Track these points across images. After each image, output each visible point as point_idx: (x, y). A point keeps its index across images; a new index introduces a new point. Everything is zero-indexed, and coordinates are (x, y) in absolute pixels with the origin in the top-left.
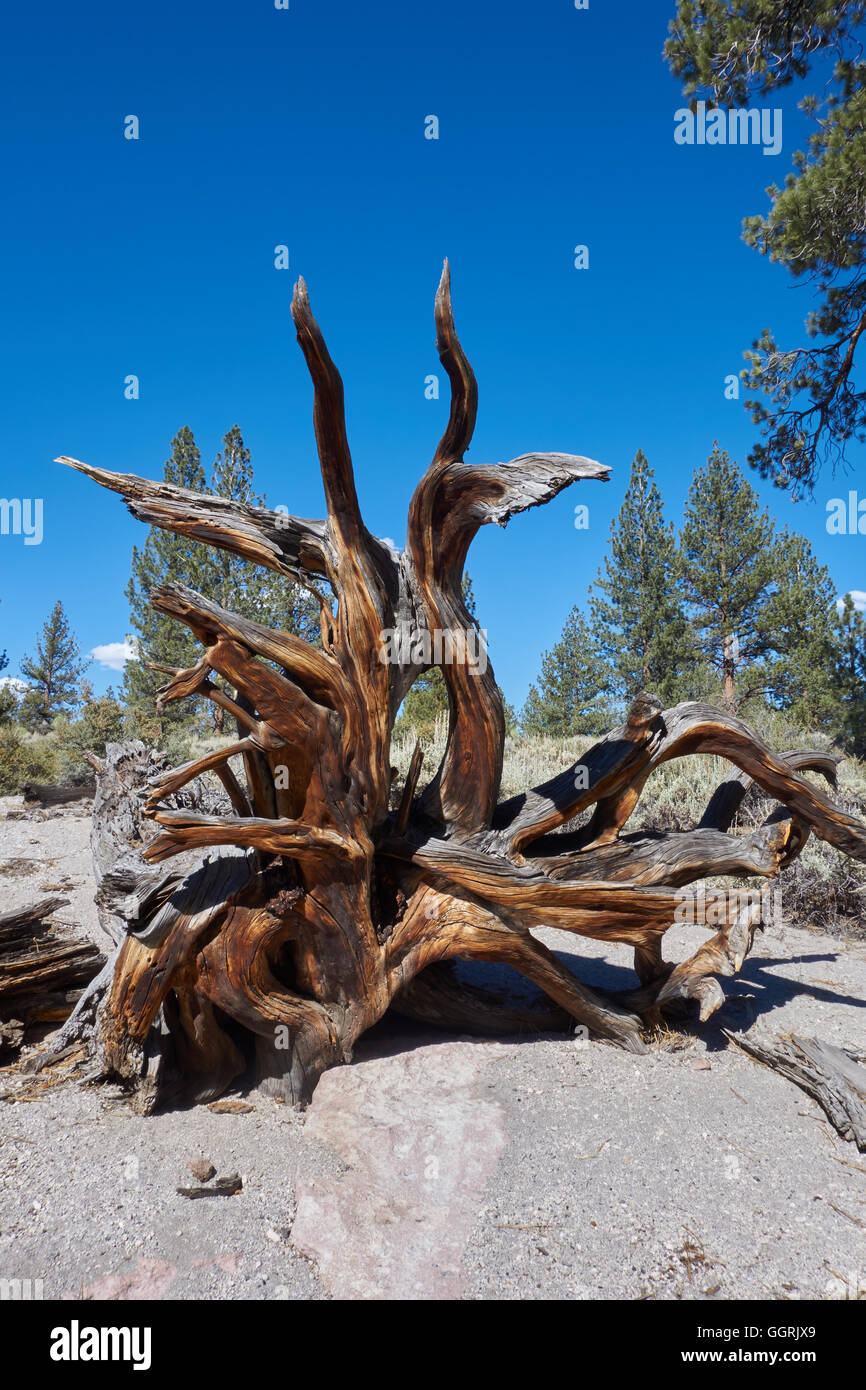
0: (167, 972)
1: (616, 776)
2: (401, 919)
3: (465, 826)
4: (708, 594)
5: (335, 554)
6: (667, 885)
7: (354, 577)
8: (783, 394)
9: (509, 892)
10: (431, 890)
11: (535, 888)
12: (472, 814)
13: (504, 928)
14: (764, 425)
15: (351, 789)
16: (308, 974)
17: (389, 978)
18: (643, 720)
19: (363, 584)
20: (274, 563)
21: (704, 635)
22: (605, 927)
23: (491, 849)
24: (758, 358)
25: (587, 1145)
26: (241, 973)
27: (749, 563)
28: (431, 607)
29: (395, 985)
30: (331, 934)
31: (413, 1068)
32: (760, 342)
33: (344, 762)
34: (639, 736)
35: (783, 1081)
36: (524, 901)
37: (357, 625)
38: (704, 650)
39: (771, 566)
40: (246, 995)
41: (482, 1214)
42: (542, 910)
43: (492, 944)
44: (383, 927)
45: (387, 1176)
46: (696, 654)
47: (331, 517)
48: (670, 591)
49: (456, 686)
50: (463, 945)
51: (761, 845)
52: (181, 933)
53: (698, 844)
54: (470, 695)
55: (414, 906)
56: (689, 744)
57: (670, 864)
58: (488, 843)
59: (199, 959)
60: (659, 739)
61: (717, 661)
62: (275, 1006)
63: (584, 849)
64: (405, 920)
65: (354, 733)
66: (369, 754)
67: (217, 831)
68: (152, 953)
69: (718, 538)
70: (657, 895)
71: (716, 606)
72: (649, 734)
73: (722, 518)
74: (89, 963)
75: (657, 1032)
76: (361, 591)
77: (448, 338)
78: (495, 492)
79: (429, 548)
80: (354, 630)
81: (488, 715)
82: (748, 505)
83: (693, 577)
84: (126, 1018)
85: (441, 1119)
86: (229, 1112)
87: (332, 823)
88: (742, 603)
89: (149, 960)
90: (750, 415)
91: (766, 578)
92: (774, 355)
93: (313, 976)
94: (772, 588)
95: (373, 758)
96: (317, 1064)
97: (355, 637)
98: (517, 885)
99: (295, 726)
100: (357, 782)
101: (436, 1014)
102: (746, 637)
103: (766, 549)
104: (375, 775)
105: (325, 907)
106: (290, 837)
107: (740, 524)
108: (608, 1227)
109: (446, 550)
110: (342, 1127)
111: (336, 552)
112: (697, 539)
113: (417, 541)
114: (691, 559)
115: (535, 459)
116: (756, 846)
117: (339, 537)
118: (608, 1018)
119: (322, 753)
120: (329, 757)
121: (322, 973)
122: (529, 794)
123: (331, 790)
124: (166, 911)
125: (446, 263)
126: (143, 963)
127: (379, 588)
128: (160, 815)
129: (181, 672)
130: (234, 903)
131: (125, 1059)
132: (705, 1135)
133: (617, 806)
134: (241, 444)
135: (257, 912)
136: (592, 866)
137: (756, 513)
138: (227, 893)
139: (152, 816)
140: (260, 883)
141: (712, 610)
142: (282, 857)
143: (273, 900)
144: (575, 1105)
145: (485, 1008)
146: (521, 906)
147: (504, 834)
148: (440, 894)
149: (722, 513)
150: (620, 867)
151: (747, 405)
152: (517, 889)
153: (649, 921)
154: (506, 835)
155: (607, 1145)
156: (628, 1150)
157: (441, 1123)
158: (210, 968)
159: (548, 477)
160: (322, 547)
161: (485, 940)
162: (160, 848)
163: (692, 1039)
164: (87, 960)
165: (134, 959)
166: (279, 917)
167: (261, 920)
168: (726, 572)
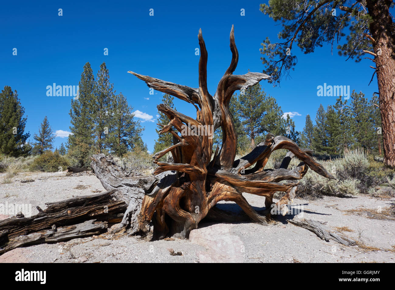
0: (157, 204)
1: (263, 154)
2: (211, 191)
3: (226, 167)
4: (247, 114)
5: (201, 97)
6: (274, 182)
7: (206, 103)
8: (272, 56)
9: (239, 183)
10: (219, 183)
11: (245, 182)
12: (228, 164)
13: (237, 193)
14: (266, 64)
15: (203, 156)
16: (188, 205)
17: (208, 206)
18: (270, 140)
19: (208, 104)
20: (186, 99)
21: (246, 127)
22: (261, 192)
23: (233, 172)
24: (265, 45)
25: (263, 243)
26: (175, 204)
27: (259, 105)
28: (223, 111)
29: (210, 207)
30: (196, 194)
31: (213, 229)
32: (266, 41)
33: (202, 149)
34: (269, 144)
35: (304, 229)
36: (242, 185)
37: (207, 115)
38: (245, 131)
39: (265, 106)
40: (176, 210)
41: (244, 256)
42: (246, 188)
43: (234, 196)
44: (208, 192)
45: (218, 250)
46: (243, 132)
47: (200, 88)
48: (236, 114)
49: (227, 131)
50: (227, 197)
51: (297, 172)
52: (160, 194)
53: (281, 172)
54: (230, 133)
55: (214, 187)
56: (280, 146)
57: (275, 177)
58: (233, 171)
59: (164, 201)
60: (274, 145)
61: (249, 134)
62: (182, 213)
63: (255, 173)
64: (213, 191)
65: (205, 142)
66: (208, 147)
67: (172, 167)
68: (153, 199)
69: (250, 98)
70: (273, 184)
71: (249, 118)
72: (271, 143)
73: (251, 92)
74: (124, 206)
75: (270, 220)
76: (208, 106)
77: (233, 44)
78: (243, 82)
79: (223, 96)
80: (206, 116)
81: (235, 138)
82: (258, 88)
83: (242, 109)
84: (146, 216)
85: (225, 239)
86: (170, 240)
87: (198, 165)
88: (257, 117)
89: (152, 201)
90: (262, 61)
91: (263, 110)
92: (270, 45)
93: (189, 206)
94: (265, 113)
95: (209, 148)
96: (190, 228)
97: (206, 118)
98: (241, 181)
99: (192, 140)
100: (205, 154)
101: (215, 217)
102: (258, 127)
103: (263, 101)
104: (209, 153)
105: (195, 187)
106: (189, 168)
107: (256, 94)
108: (275, 257)
109: (227, 96)
110: (202, 242)
111: (202, 97)
112: (243, 98)
113: (220, 94)
114: (242, 104)
115: (252, 74)
116: (295, 172)
117: (202, 93)
118: (259, 217)
119: (197, 147)
120: (199, 148)
121: (192, 205)
122: (240, 159)
123: (198, 156)
124: (156, 188)
125: (233, 26)
126: (150, 202)
127: (211, 106)
128: (158, 162)
129: (165, 126)
130: (173, 186)
131: (145, 227)
132: (290, 240)
133: (263, 162)
134: (106, 68)
135: (178, 188)
136: (257, 177)
137: (261, 91)
138: (171, 183)
139: (156, 163)
140: (179, 181)
141: (248, 119)
142: (185, 173)
143: (182, 185)
144: (256, 235)
145: (227, 215)
146: (242, 186)
147: (236, 169)
148: (221, 184)
149: (251, 90)
150: (264, 177)
151: (261, 59)
152: (241, 182)
153: (270, 191)
154: (237, 169)
155: (268, 242)
156: (273, 243)
157: (226, 240)
158: (167, 203)
159: (256, 79)
160: (198, 95)
161: (232, 196)
162: (158, 171)
163: (278, 222)
164: (123, 206)
165: (148, 200)
166: (184, 189)
167: (179, 190)
168: (252, 108)
